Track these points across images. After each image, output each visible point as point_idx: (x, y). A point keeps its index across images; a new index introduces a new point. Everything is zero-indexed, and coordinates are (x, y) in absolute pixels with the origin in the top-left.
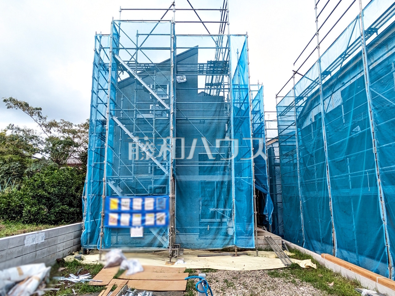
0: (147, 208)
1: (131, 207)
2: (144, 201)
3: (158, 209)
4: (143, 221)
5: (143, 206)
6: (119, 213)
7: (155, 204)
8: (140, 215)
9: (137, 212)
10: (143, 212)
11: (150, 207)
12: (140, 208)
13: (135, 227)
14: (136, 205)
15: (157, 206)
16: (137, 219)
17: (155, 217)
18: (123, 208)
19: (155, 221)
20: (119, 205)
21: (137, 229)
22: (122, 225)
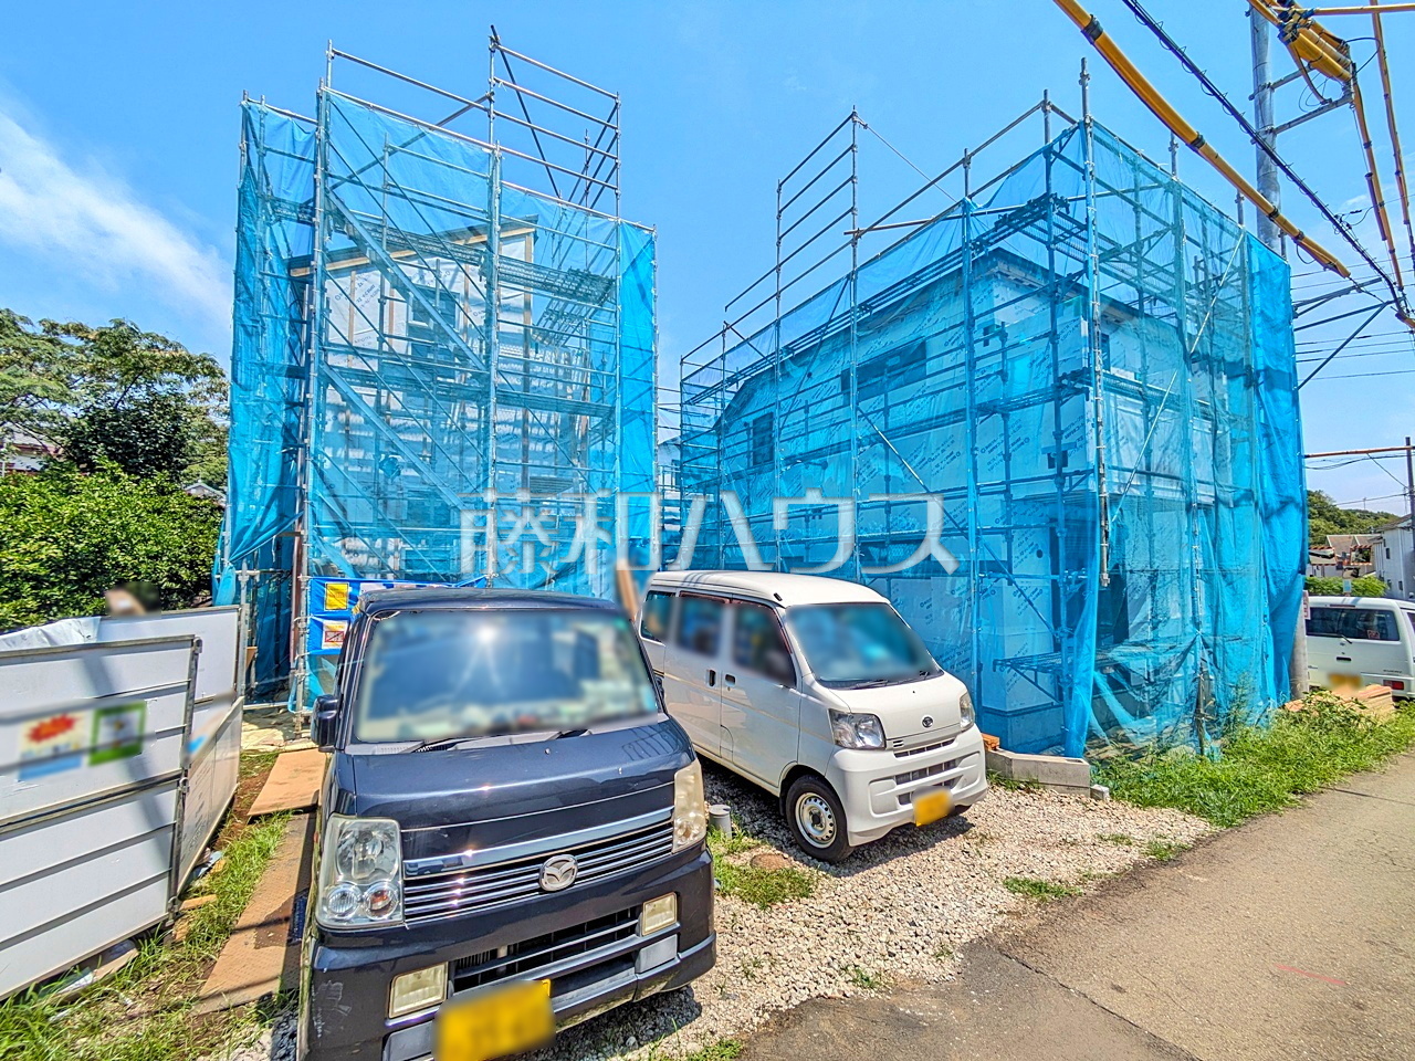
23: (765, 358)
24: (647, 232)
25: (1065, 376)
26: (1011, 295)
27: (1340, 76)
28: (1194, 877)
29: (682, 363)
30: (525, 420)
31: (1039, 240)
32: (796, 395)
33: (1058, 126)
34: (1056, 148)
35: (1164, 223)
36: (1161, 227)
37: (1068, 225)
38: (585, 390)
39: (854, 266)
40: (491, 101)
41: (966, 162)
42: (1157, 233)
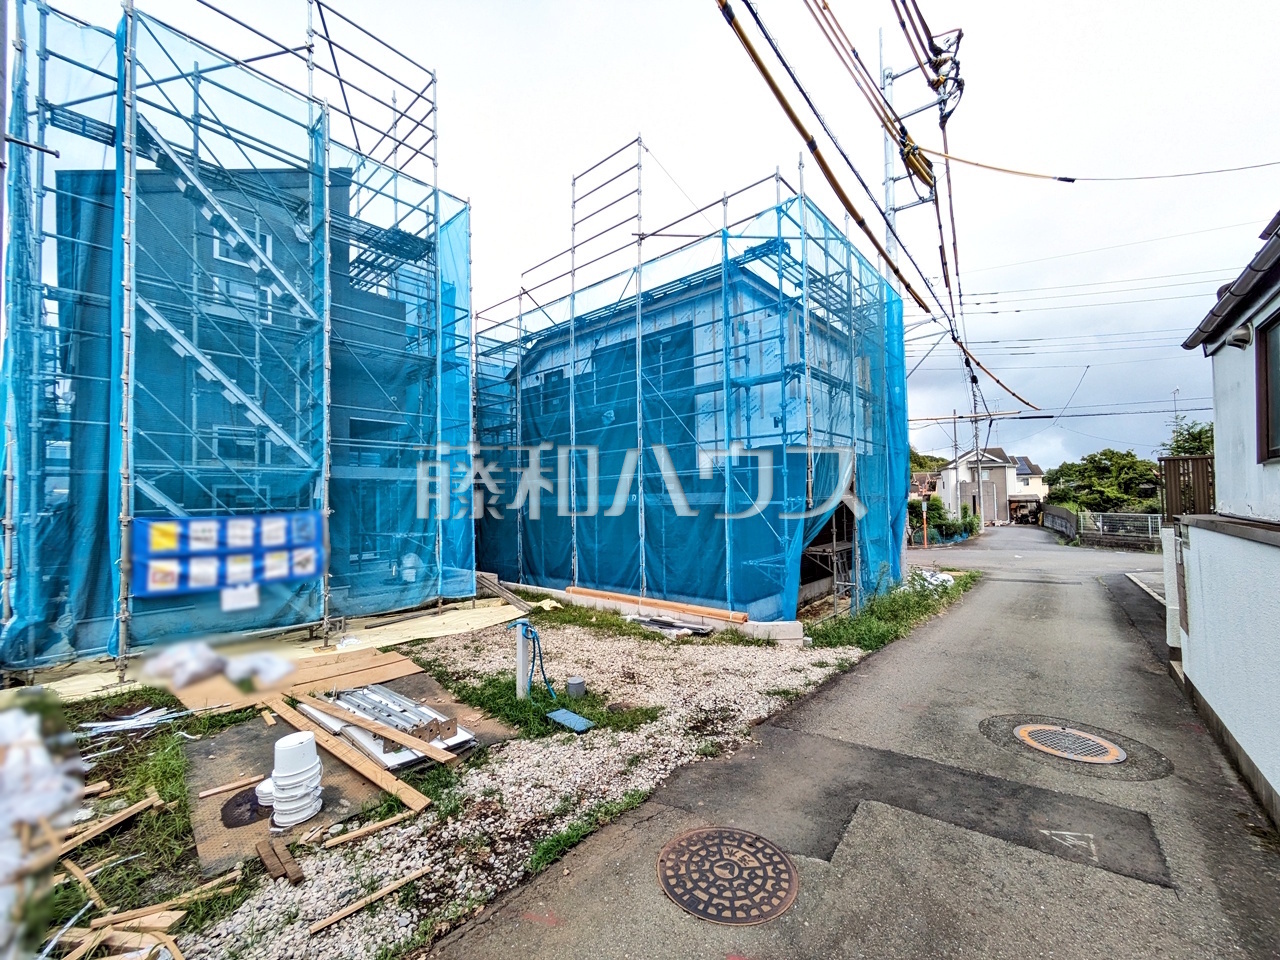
0: (266, 542)
1: (222, 542)
2: (259, 524)
3: (296, 541)
4: (258, 571)
5: (257, 536)
6: (184, 557)
7: (289, 531)
8: (249, 557)
9: (240, 552)
10: (257, 551)
11: (277, 538)
12: (249, 542)
13: (234, 586)
14: (235, 537)
15: (295, 534)
16: (240, 568)
17: (291, 559)
18: (195, 546)
19: (291, 568)
20: (184, 538)
21: (241, 590)
22: (193, 585)
25: (788, 367)
26: (758, 306)
27: (928, 184)
28: (862, 675)
31: (774, 269)
33: (786, 194)
34: (784, 208)
35: (842, 267)
36: (840, 270)
37: (789, 260)
39: (639, 261)
41: (724, 201)
42: (837, 273)
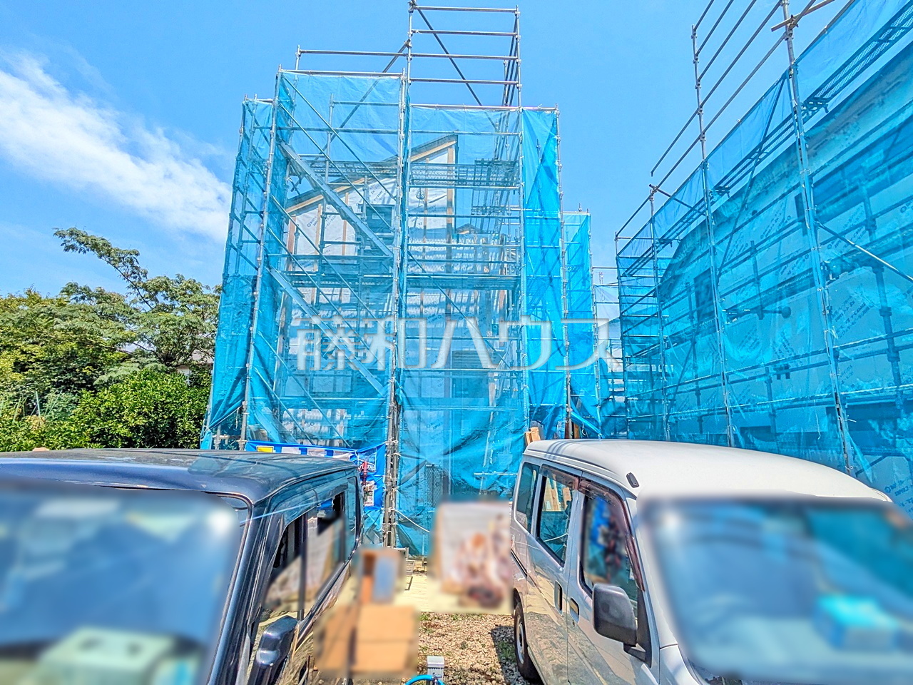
23: (692, 209)
24: (548, 112)
29: (616, 239)
30: (448, 301)
32: (732, 234)
38: (502, 268)
40: (408, 47)
